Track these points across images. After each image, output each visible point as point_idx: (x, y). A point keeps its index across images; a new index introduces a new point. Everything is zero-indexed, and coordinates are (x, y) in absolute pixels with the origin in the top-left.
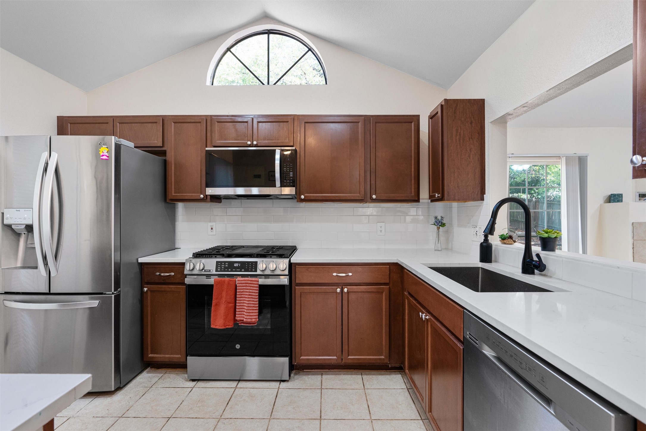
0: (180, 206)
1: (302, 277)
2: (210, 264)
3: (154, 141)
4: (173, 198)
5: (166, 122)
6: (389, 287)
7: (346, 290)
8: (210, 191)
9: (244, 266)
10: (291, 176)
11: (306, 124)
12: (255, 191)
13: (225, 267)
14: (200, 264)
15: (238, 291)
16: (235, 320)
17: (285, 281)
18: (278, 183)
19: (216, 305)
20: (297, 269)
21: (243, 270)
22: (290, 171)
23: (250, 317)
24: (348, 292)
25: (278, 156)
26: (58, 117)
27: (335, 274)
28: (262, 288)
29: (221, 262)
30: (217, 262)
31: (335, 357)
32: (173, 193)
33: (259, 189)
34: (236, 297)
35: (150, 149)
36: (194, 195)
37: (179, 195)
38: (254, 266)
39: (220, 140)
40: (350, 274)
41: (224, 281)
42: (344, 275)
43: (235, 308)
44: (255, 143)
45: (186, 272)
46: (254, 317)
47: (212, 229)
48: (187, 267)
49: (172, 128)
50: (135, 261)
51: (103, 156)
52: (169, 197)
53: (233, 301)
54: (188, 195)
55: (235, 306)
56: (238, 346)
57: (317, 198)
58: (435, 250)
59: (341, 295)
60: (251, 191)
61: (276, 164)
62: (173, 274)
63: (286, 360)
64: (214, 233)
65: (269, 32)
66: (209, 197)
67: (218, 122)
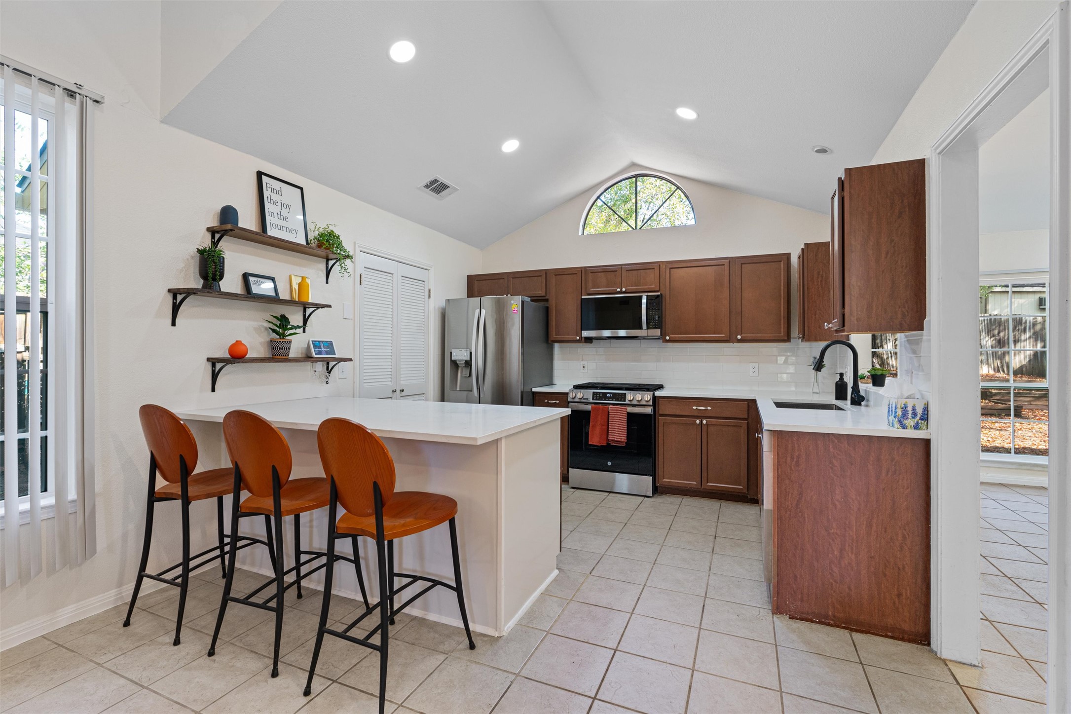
0: (557, 346)
1: (664, 409)
2: (588, 394)
3: (539, 291)
4: (554, 340)
5: (548, 274)
6: (748, 422)
7: (704, 422)
8: (585, 334)
9: (615, 397)
10: (657, 319)
11: (671, 270)
12: (622, 333)
13: (599, 397)
14: (580, 394)
15: (610, 416)
16: (608, 440)
17: (649, 410)
18: (644, 326)
19: (593, 426)
20: (660, 401)
21: (614, 400)
22: (656, 315)
23: (620, 437)
24: (707, 424)
25: (644, 301)
26: (468, 276)
27: (695, 408)
28: (630, 415)
29: (597, 393)
30: (594, 393)
31: (695, 483)
32: (553, 336)
33: (627, 332)
34: (608, 421)
35: (535, 298)
36: (571, 337)
37: (559, 337)
38: (623, 397)
39: (593, 288)
40: (709, 408)
41: (599, 408)
42: (704, 408)
43: (608, 430)
44: (624, 289)
45: (569, 400)
46: (624, 438)
47: (584, 367)
48: (571, 395)
49: (553, 281)
50: (530, 390)
51: (514, 310)
52: (552, 339)
53: (607, 424)
54: (567, 337)
55: (608, 428)
56: (609, 463)
57: (682, 339)
58: (813, 393)
59: (700, 427)
60: (617, 333)
61: (643, 308)
62: (558, 402)
63: (650, 479)
64: (585, 371)
65: (637, 176)
66: (583, 339)
67: (591, 272)
